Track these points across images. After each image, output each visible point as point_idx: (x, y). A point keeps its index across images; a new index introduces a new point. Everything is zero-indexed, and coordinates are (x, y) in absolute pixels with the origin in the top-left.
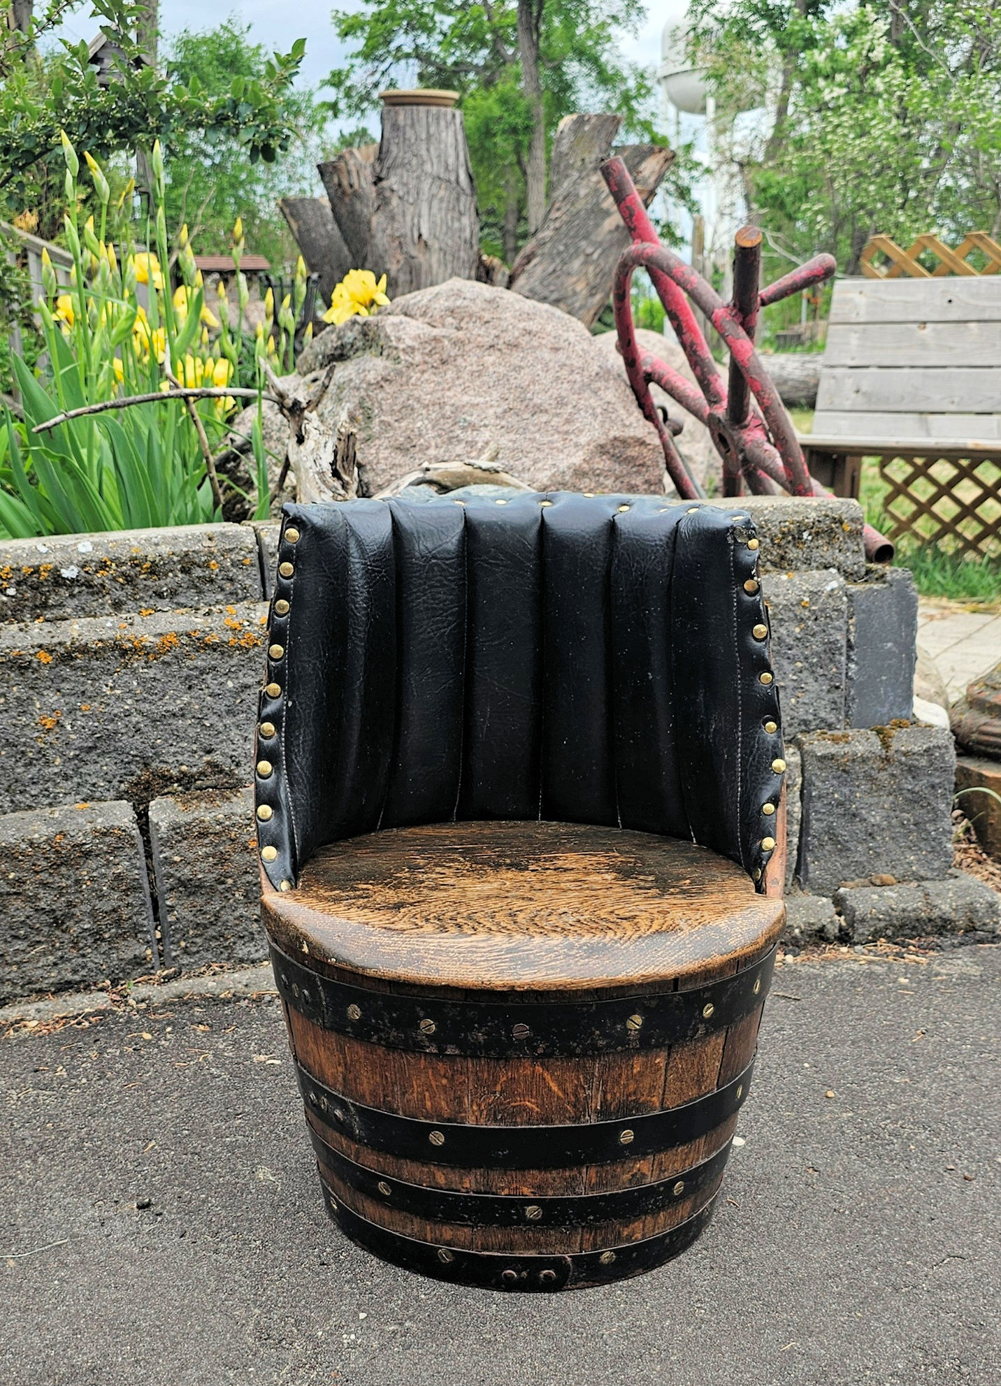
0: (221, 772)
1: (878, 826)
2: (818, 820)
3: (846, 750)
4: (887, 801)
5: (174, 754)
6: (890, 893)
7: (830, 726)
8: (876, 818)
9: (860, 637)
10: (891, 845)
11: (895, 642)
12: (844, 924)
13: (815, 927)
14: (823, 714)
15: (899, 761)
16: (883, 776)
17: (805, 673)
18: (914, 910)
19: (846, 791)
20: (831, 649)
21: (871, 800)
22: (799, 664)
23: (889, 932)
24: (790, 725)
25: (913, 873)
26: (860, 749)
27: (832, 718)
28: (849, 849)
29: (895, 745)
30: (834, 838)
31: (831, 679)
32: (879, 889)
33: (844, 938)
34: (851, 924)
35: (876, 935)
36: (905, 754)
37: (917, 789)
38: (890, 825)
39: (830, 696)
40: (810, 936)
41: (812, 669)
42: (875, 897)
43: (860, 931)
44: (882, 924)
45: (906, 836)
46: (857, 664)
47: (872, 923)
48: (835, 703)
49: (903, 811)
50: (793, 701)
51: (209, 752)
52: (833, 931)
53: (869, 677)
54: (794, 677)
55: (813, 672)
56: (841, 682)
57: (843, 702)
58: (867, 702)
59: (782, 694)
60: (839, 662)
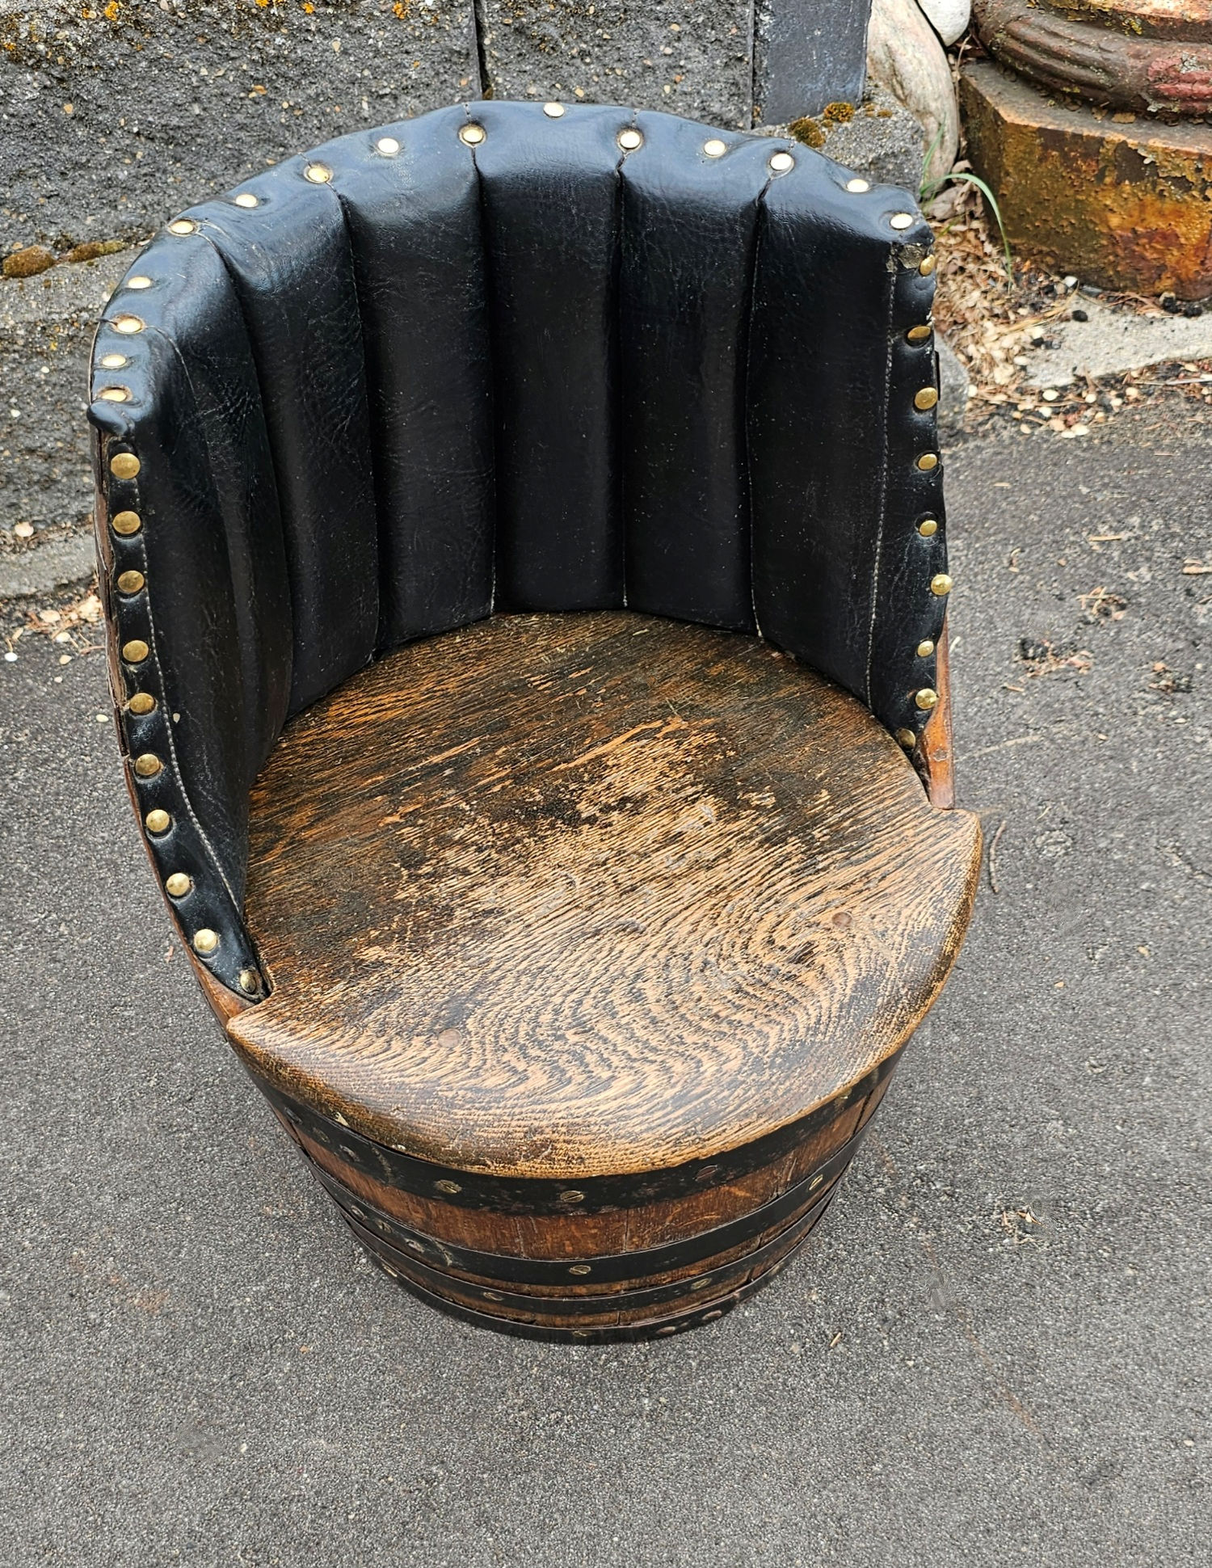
14: (714, 106)
17: (686, 42)
22: (675, 28)
27: (730, 112)
31: (729, 47)
39: (729, 73)
41: (698, 33)
46: (773, 14)
48: (736, 84)
50: (667, 88)
53: (794, 35)
54: (669, 51)
55: (700, 37)
56: (745, 50)
57: (749, 82)
58: (790, 76)
59: (649, 79)
60: (742, 17)
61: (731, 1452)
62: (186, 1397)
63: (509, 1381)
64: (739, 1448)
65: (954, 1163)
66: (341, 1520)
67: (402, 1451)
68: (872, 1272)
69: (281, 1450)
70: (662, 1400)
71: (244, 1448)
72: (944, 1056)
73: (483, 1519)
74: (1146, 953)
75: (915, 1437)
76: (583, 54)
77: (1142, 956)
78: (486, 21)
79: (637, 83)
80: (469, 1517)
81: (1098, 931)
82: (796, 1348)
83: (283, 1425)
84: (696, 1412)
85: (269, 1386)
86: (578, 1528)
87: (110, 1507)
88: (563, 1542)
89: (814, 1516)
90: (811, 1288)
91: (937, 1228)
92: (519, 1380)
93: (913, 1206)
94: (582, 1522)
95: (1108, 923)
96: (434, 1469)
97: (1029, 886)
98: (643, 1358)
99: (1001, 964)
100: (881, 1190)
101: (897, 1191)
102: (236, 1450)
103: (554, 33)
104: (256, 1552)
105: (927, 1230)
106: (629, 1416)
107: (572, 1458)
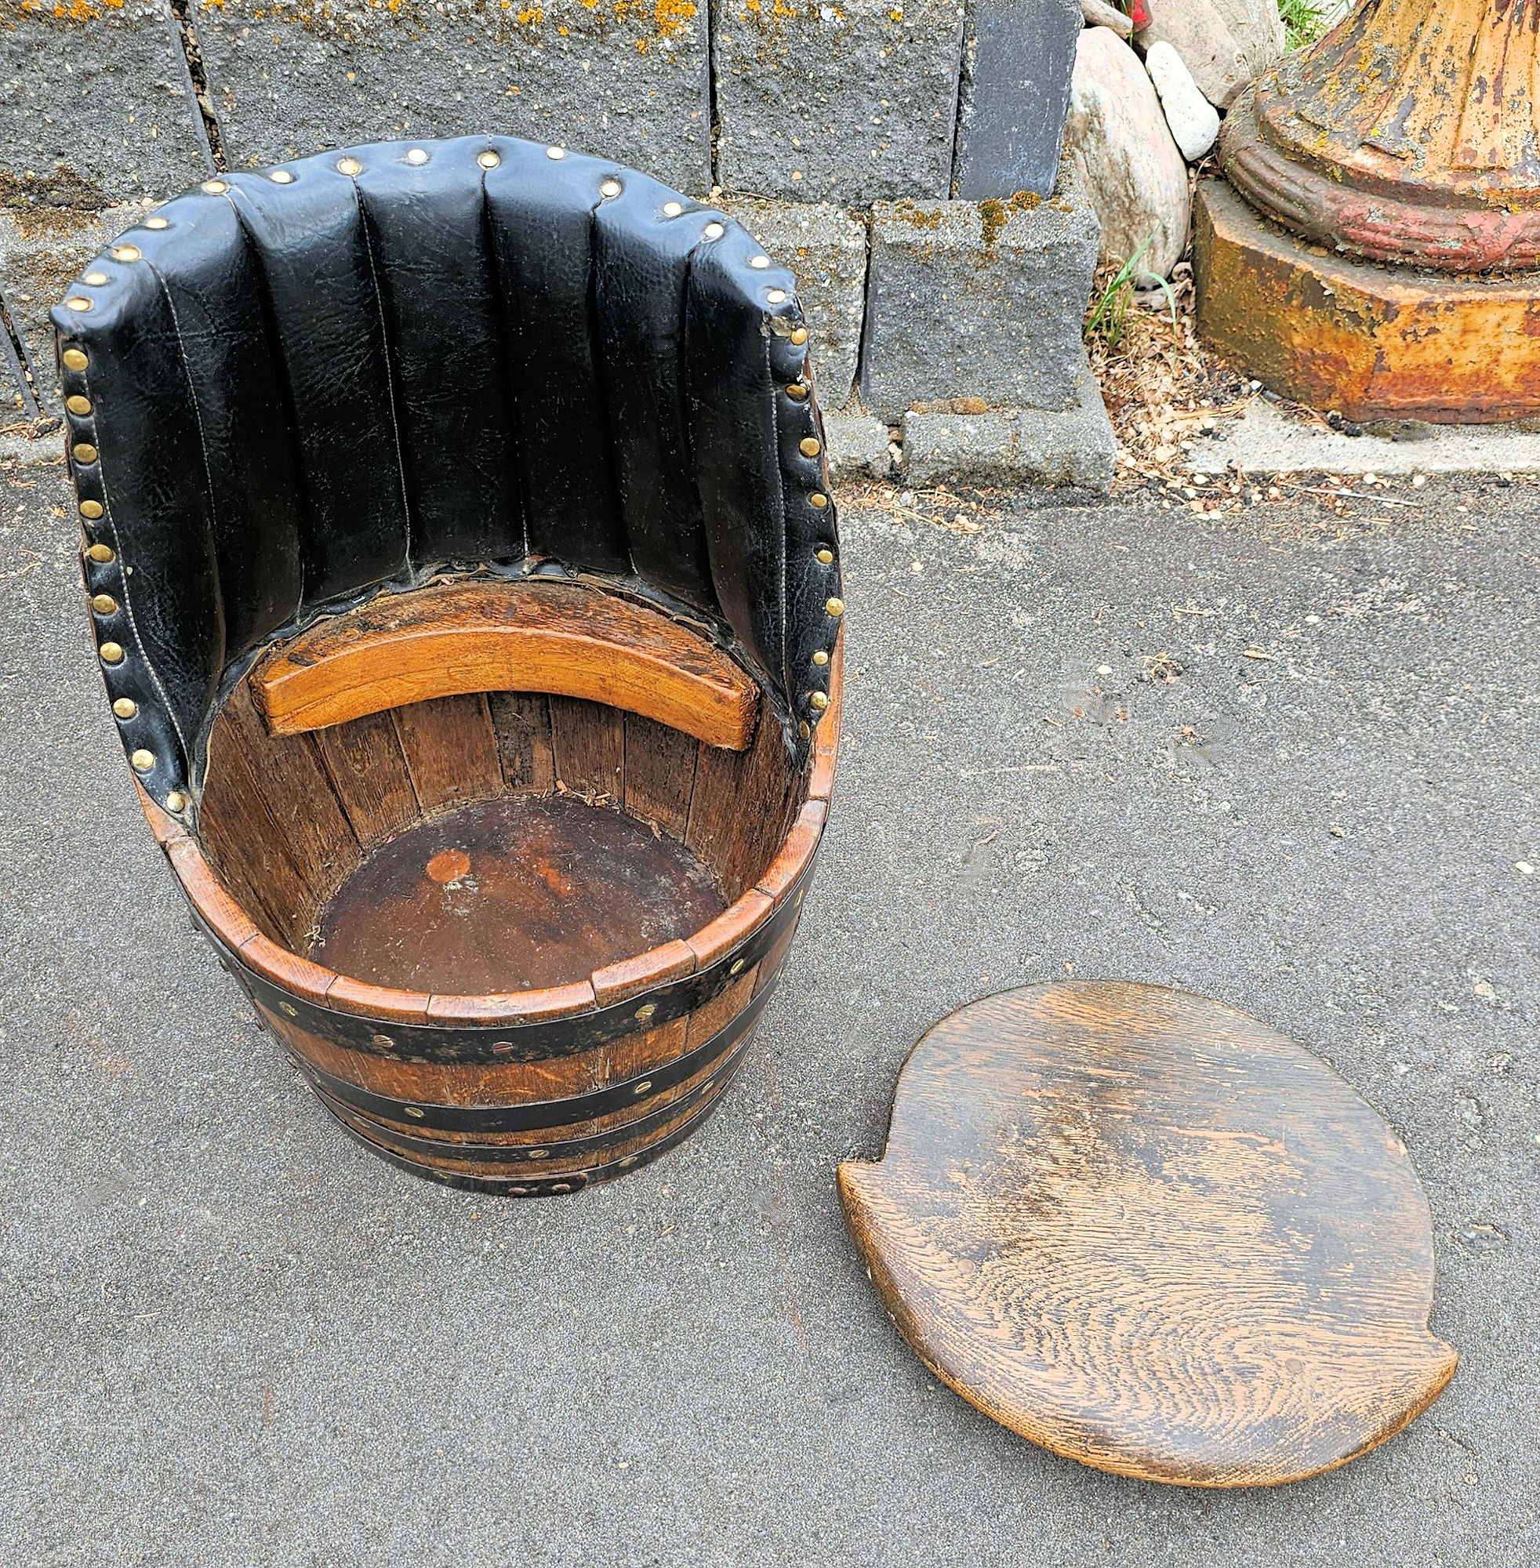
0: (80, 183)
1: (971, 338)
2: (885, 324)
3: (929, 238)
4: (985, 306)
5: (16, 153)
6: (969, 427)
7: (926, 194)
8: (968, 328)
9: (981, 67)
10: (991, 359)
11: (1036, 80)
12: (898, 459)
13: (859, 463)
14: (916, 176)
15: (1006, 260)
16: (981, 276)
17: (894, 116)
18: (993, 455)
19: (927, 290)
20: (935, 85)
21: (964, 304)
22: (885, 103)
23: (954, 479)
24: (869, 186)
25: (1018, 396)
26: (950, 239)
27: (930, 182)
28: (927, 363)
29: (1003, 237)
30: (908, 346)
31: (932, 128)
32: (958, 419)
33: (895, 478)
34: (907, 462)
35: (936, 480)
36: (1015, 251)
37: (1032, 294)
38: (991, 336)
39: (931, 149)
40: (850, 472)
41: (904, 112)
42: (946, 431)
43: (916, 473)
44: (947, 468)
45: (1015, 350)
46: (974, 106)
47: (931, 465)
48: (936, 159)
49: (1012, 318)
50: (874, 153)
51: (61, 155)
52: (882, 468)
53: (992, 127)
54: (877, 121)
55: (906, 115)
56: (946, 133)
57: (949, 160)
58: (987, 162)
59: (859, 142)
60: (944, 104)
61: (540, 1302)
62: (113, 1150)
63: (380, 1201)
64: (548, 1301)
65: (831, 1107)
66: (196, 1279)
67: (270, 1236)
68: (723, 1181)
69: (172, 1212)
70: (502, 1246)
71: (144, 1201)
72: (861, 1017)
73: (312, 1307)
74: (1071, 969)
75: (700, 1327)
76: (802, 111)
77: (1066, 971)
78: (718, 69)
79: (848, 143)
80: (302, 1302)
81: (1037, 942)
82: (631, 1230)
83: (182, 1191)
84: (526, 1263)
85: (184, 1157)
86: (387, 1332)
87: (16, 1223)
88: (370, 1342)
89: (587, 1371)
90: (666, 1183)
91: (793, 1157)
92: (390, 1202)
93: (781, 1135)
94: (392, 1329)
95: (1048, 936)
96: (290, 1257)
97: (994, 891)
98: (500, 1208)
99: (942, 950)
100: (760, 1116)
101: (773, 1119)
102: (136, 1202)
103: (775, 88)
104: (118, 1288)
105: (785, 1157)
106: (468, 1252)
107: (406, 1275)
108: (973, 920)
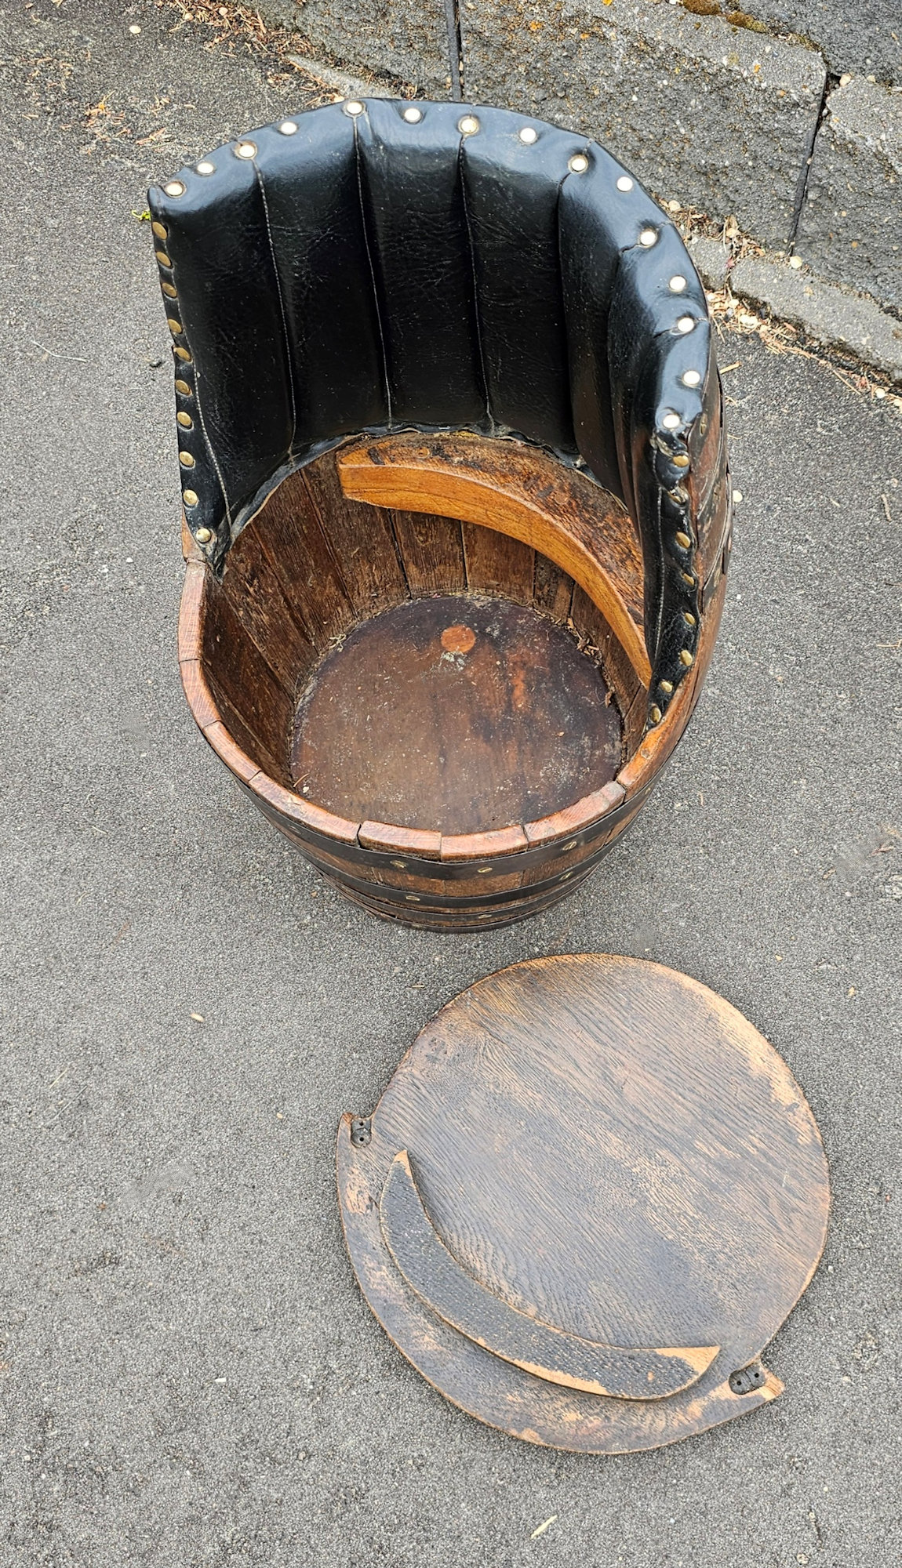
61: (310, 978)
63: (270, 846)
64: (316, 980)
66: (138, 826)
67: (195, 826)
69: (155, 772)
70: (316, 925)
71: (144, 755)
72: (663, 926)
73: (185, 888)
74: (851, 995)
77: (847, 993)
80: (183, 881)
82: (397, 969)
83: (169, 763)
84: (321, 947)
85: (184, 741)
86: (214, 934)
87: (72, 723)
90: (441, 953)
92: (275, 850)
94: (218, 934)
96: (197, 847)
97: (848, 894)
98: (333, 899)
100: (537, 949)
102: (141, 753)
106: (294, 916)
107: (249, 905)
108: (810, 907)
